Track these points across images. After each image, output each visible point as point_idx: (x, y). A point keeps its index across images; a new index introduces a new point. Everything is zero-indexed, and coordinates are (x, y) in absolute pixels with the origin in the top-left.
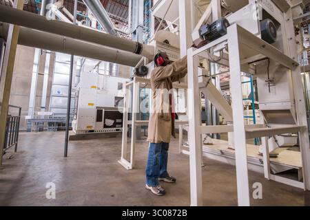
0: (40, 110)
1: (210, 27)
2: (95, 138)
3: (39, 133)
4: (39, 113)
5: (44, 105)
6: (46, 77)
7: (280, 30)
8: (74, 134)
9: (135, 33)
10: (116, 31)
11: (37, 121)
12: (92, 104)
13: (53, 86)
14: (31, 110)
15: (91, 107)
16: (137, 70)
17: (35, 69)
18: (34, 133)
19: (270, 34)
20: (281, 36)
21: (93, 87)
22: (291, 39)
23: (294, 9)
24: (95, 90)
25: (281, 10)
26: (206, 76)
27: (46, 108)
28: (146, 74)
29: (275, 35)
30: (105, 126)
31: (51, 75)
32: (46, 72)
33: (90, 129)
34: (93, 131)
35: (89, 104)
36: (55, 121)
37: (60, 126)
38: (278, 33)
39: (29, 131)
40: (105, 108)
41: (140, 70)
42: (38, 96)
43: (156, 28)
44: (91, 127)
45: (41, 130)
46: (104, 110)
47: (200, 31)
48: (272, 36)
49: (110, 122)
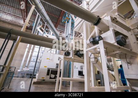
0: (25, 67)
1: (94, 39)
2: (45, 84)
3: (22, 78)
4: (24, 69)
5: (27, 65)
6: (30, 53)
7: (128, 39)
8: (36, 81)
9: (67, 37)
10: (60, 36)
11: (22, 73)
12: (46, 67)
13: (32, 57)
14: (21, 67)
15: (45, 68)
16: (65, 53)
17: (27, 50)
18: (20, 78)
19: (123, 42)
20: (129, 42)
21: (47, 59)
22: (135, 43)
23: (134, 30)
24: (48, 60)
25: (127, 31)
26: (96, 58)
27: (27, 67)
28: (69, 55)
29: (126, 42)
30: (51, 78)
31: (32, 52)
32: (31, 51)
33: (43, 79)
34: (44, 80)
35: (45, 67)
36: (30, 73)
37: (31, 76)
38: (127, 41)
39: (18, 77)
40: (52, 69)
41: (66, 53)
42: (25, 61)
43: (75, 36)
44: (44, 78)
45: (23, 77)
46: (51, 70)
47: (90, 40)
48: (124, 43)
49: (53, 76)
